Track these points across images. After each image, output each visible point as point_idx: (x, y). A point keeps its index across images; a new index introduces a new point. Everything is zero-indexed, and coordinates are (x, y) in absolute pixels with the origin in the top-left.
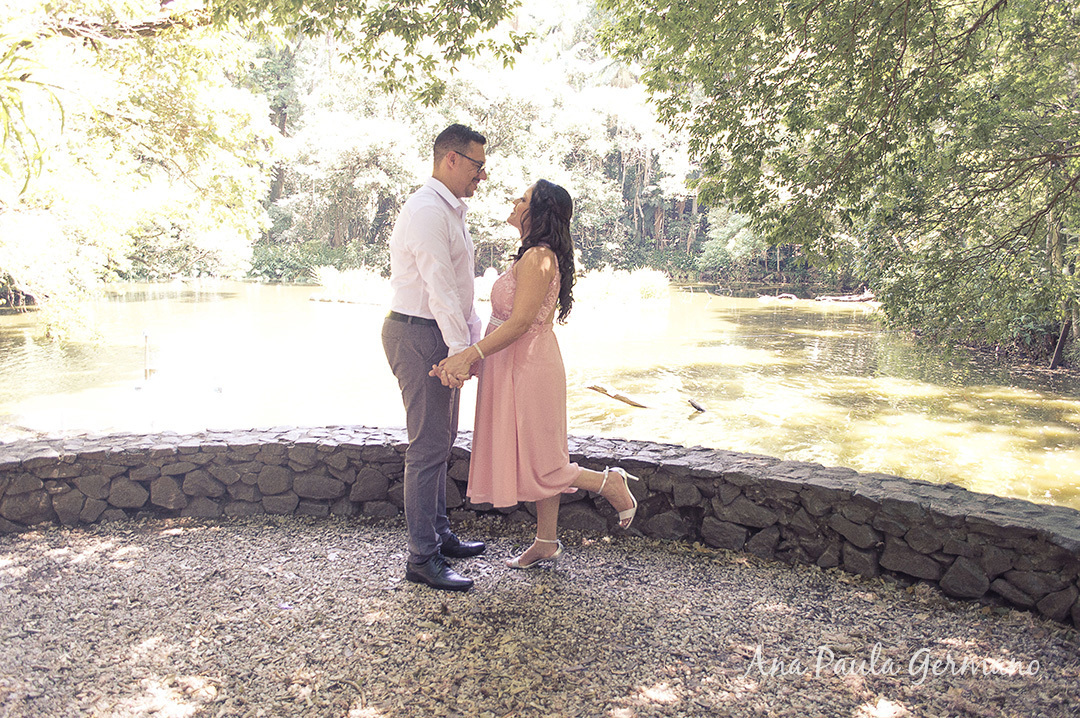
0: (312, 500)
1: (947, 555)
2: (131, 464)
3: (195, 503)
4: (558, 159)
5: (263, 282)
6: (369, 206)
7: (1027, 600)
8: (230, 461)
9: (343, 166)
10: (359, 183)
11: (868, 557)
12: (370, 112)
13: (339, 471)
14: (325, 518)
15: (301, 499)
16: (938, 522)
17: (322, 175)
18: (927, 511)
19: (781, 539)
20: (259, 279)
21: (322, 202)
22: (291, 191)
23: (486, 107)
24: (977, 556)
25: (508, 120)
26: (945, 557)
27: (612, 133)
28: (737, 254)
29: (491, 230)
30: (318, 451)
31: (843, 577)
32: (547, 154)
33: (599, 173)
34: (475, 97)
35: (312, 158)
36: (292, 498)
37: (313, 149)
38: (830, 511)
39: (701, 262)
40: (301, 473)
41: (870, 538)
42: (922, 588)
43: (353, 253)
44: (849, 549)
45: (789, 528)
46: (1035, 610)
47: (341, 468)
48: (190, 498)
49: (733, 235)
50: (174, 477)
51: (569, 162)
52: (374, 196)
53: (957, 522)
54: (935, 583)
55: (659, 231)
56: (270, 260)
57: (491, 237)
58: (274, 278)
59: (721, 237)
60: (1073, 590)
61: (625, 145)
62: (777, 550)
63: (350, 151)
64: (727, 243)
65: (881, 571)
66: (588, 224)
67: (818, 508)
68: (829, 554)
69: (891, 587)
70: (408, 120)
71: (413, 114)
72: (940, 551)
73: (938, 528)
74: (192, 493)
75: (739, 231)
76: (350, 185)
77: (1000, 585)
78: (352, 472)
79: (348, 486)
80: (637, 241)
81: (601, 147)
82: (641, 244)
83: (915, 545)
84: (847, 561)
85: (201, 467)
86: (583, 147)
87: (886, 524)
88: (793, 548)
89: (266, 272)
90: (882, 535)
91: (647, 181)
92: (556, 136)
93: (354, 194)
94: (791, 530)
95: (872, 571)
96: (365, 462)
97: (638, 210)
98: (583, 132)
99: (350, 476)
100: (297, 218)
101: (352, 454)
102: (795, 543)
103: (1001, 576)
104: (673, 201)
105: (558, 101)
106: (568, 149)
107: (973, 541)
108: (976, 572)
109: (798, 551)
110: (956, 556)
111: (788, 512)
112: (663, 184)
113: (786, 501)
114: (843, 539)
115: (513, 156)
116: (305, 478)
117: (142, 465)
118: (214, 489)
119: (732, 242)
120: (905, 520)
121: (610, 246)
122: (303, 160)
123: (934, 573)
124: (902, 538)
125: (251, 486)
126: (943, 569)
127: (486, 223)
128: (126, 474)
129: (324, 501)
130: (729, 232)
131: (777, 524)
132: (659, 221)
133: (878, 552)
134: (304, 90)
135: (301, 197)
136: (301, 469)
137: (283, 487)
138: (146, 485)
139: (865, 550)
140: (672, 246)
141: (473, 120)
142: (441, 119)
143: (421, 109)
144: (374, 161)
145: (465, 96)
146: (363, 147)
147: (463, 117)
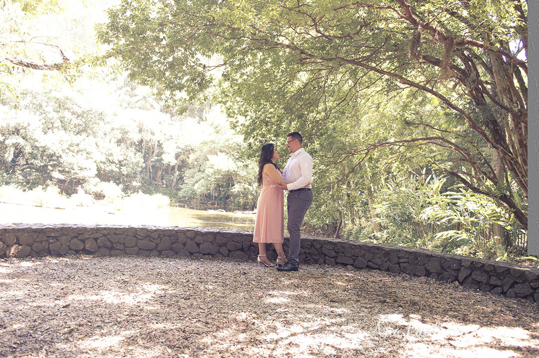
0: (143, 250)
1: (355, 256)
2: (80, 233)
3: (100, 250)
4: (113, 140)
7: (377, 267)
8: (115, 234)
11: (333, 260)
13: (154, 239)
14: (148, 256)
15: (140, 249)
16: (353, 247)
18: (350, 244)
19: (306, 257)
23: (80, 112)
24: (364, 256)
25: (90, 119)
26: (355, 257)
27: (140, 131)
28: (199, 190)
29: (78, 172)
30: (148, 231)
31: (326, 266)
32: (108, 137)
33: (133, 149)
34: (74, 106)
36: (136, 248)
38: (321, 247)
39: (181, 194)
40: (141, 239)
41: (334, 254)
42: (349, 266)
44: (328, 258)
45: (309, 253)
46: (379, 269)
47: (156, 238)
48: (99, 247)
49: (197, 182)
50: (94, 239)
51: (119, 142)
53: (358, 247)
54: (352, 265)
55: (158, 178)
57: (78, 175)
59: (191, 182)
60: (389, 262)
61: (147, 137)
62: (305, 261)
64: (194, 185)
65: (337, 263)
66: (125, 173)
67: (318, 246)
68: (321, 260)
69: (340, 267)
70: (38, 113)
72: (353, 256)
73: (353, 249)
74: (100, 245)
75: (200, 180)
77: (370, 263)
78: (159, 239)
79: (157, 245)
80: (148, 183)
81: (136, 137)
82: (150, 184)
83: (346, 254)
84: (327, 262)
85: (104, 235)
86: (127, 136)
87: (338, 249)
88: (310, 260)
90: (336, 253)
91: (154, 155)
92: (113, 129)
94: (309, 254)
95: (334, 264)
96: (164, 236)
97: (149, 168)
98: (127, 128)
99: (158, 241)
101: (161, 233)
102: (311, 258)
103: (370, 261)
104: (169, 165)
106: (119, 136)
107: (362, 252)
108: (364, 260)
109: (312, 260)
110: (358, 257)
111: (308, 248)
112: (163, 156)
113: (308, 245)
114: (325, 255)
115: (91, 137)
116: (142, 241)
117: (83, 233)
118: (109, 244)
119: (197, 186)
120: (343, 247)
121: (134, 183)
123: (352, 262)
124: (343, 253)
125: (121, 243)
126: (354, 260)
127: (76, 167)
128: (76, 237)
129: (147, 250)
130: (195, 180)
131: (305, 253)
132: (160, 173)
133: (335, 258)
136: (141, 238)
137: (134, 244)
138: (83, 241)
139: (332, 258)
140: (165, 186)
141: (73, 117)
142: (55, 115)
143: (46, 109)
144: (17, 131)
145: (69, 105)
146: (13, 124)
147: (67, 115)
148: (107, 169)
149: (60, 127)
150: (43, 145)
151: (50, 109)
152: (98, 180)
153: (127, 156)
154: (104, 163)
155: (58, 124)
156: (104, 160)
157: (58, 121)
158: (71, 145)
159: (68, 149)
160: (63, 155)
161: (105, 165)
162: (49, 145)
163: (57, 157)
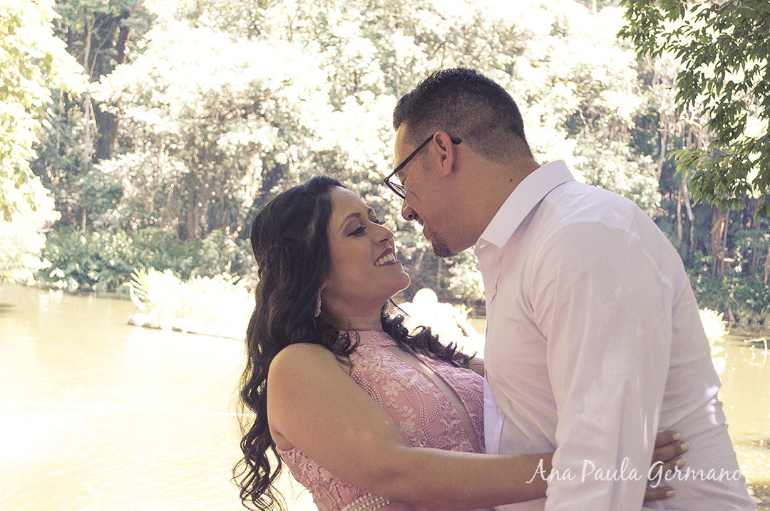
5: (66, 291)
6: (246, 180)
9: (207, 112)
10: (230, 141)
12: (254, 31)
17: (175, 129)
20: (60, 284)
21: (171, 167)
22: (127, 145)
23: (441, 32)
27: (646, 81)
33: (622, 145)
34: (423, 15)
35: (156, 98)
37: (161, 84)
43: (213, 253)
51: (573, 125)
52: (256, 165)
55: (717, 242)
56: (81, 255)
58: (85, 286)
63: (218, 90)
70: (316, 46)
71: (324, 37)
76: (214, 144)
86: (597, 102)
89: (75, 274)
92: (553, 82)
93: (220, 158)
97: (684, 208)
98: (598, 76)
100: (130, 190)
105: (561, 25)
106: (573, 105)
122: (144, 100)
132: (721, 226)
135: (130, 160)
140: (739, 269)
141: (419, 51)
142: (368, 48)
143: (337, 31)
144: (253, 108)
145: (410, 11)
146: (239, 88)
147: (403, 44)
149: (381, 86)
151: (349, 29)
153: (601, 171)
155: (374, 74)
157: (376, 65)
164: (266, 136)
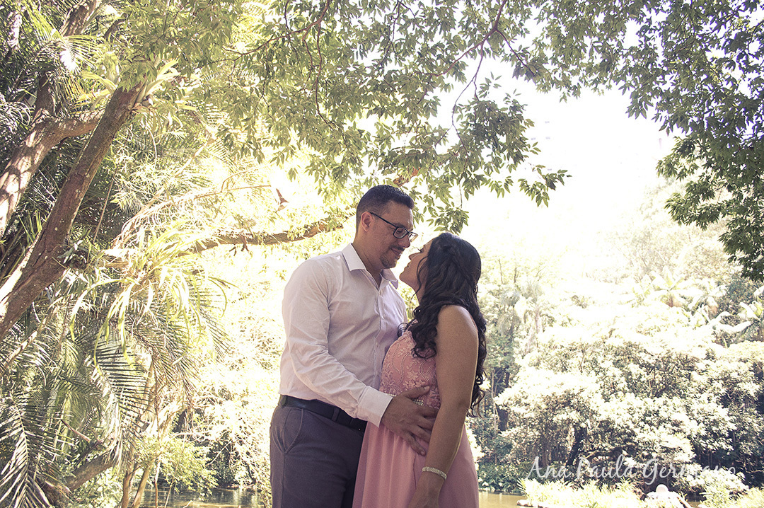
4: (714, 399)
5: (490, 492)
6: (568, 438)
9: (547, 407)
10: (558, 419)
12: (564, 369)
17: (533, 415)
20: (486, 489)
21: (533, 434)
22: (513, 425)
23: (652, 361)
25: (670, 371)
27: (759, 376)
32: (706, 396)
33: (753, 410)
34: (642, 354)
35: (523, 401)
37: (525, 395)
51: (725, 400)
52: (572, 430)
56: (495, 475)
58: (498, 489)
63: (550, 395)
66: (749, 452)
70: (593, 373)
71: (597, 369)
76: (551, 421)
81: (751, 388)
86: (736, 389)
89: (493, 484)
92: (711, 381)
93: (555, 427)
98: (734, 376)
100: (515, 445)
105: (711, 354)
106: (723, 391)
115: (677, 397)
122: (518, 403)
127: (658, 449)
134: (520, 356)
135: (514, 431)
141: (642, 371)
142: (618, 372)
143: (602, 365)
144: (568, 403)
145: (635, 354)
146: (560, 393)
147: (634, 369)
148: (710, 447)
149: (626, 389)
150: (605, 419)
151: (608, 364)
152: (698, 467)
154: (705, 438)
155: (623, 384)
156: (703, 433)
157: (623, 379)
158: (645, 415)
159: (642, 420)
160: (637, 431)
161: (708, 441)
162: (613, 417)
163: (629, 435)
164: (575, 416)
